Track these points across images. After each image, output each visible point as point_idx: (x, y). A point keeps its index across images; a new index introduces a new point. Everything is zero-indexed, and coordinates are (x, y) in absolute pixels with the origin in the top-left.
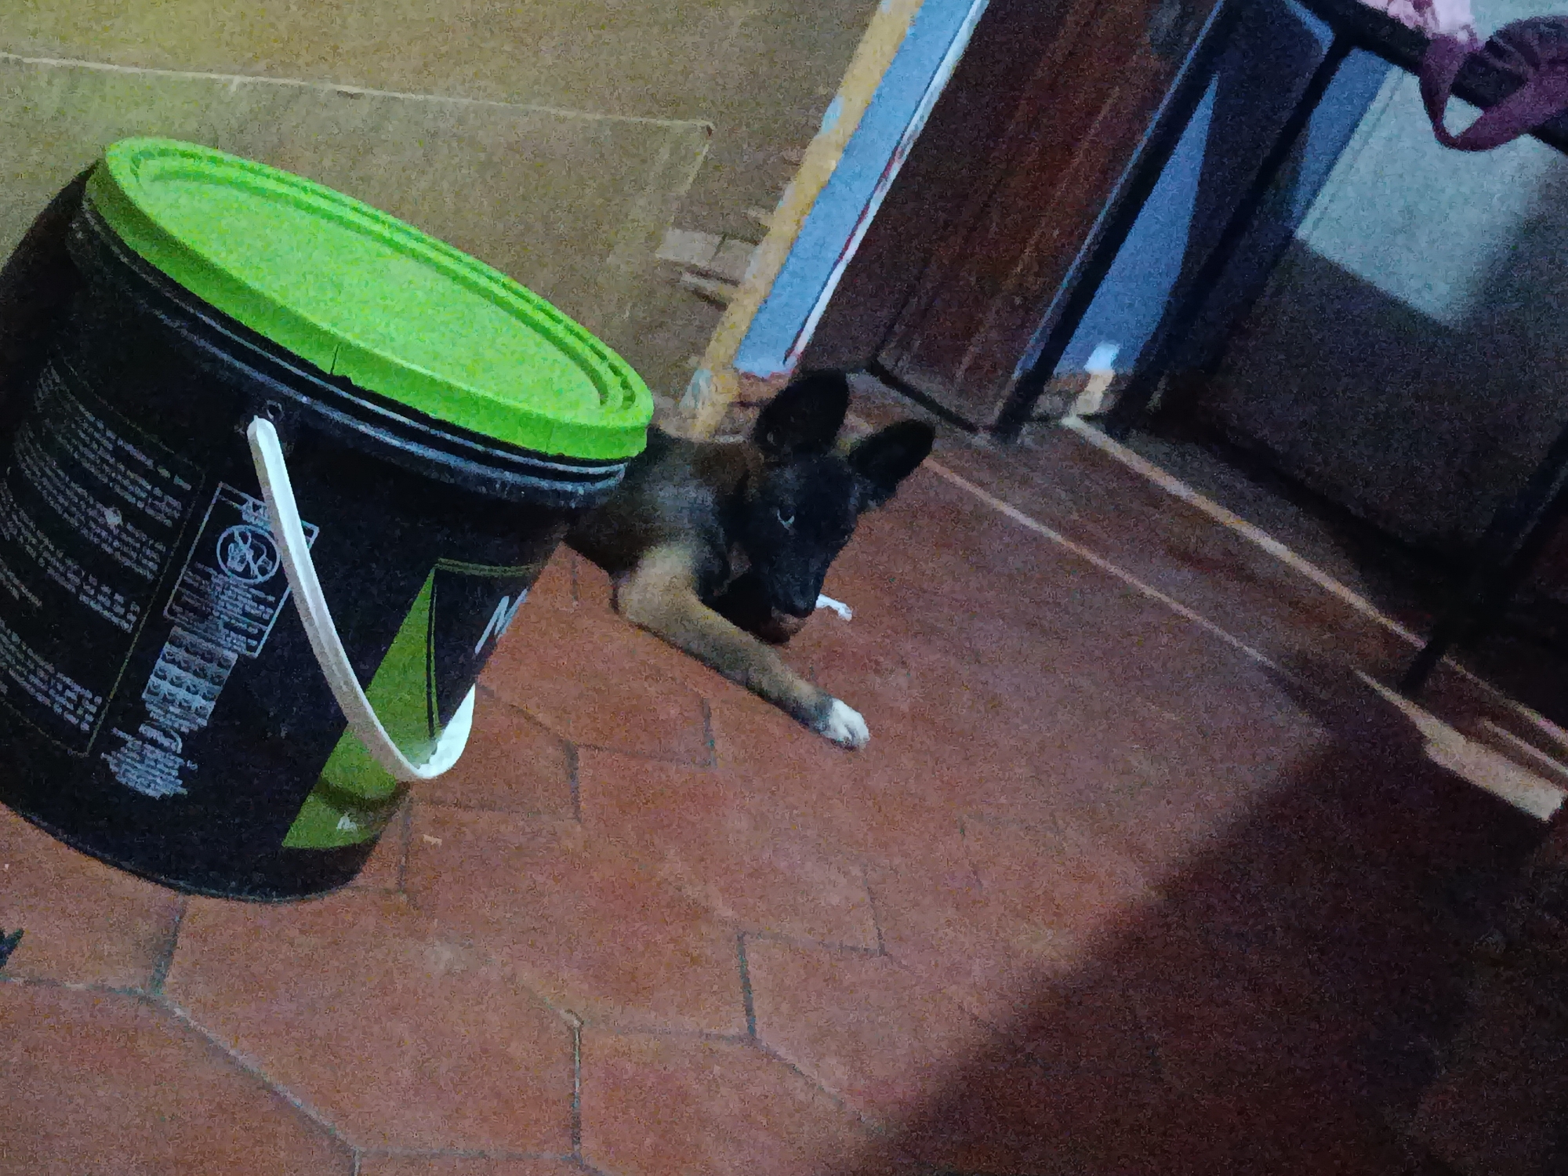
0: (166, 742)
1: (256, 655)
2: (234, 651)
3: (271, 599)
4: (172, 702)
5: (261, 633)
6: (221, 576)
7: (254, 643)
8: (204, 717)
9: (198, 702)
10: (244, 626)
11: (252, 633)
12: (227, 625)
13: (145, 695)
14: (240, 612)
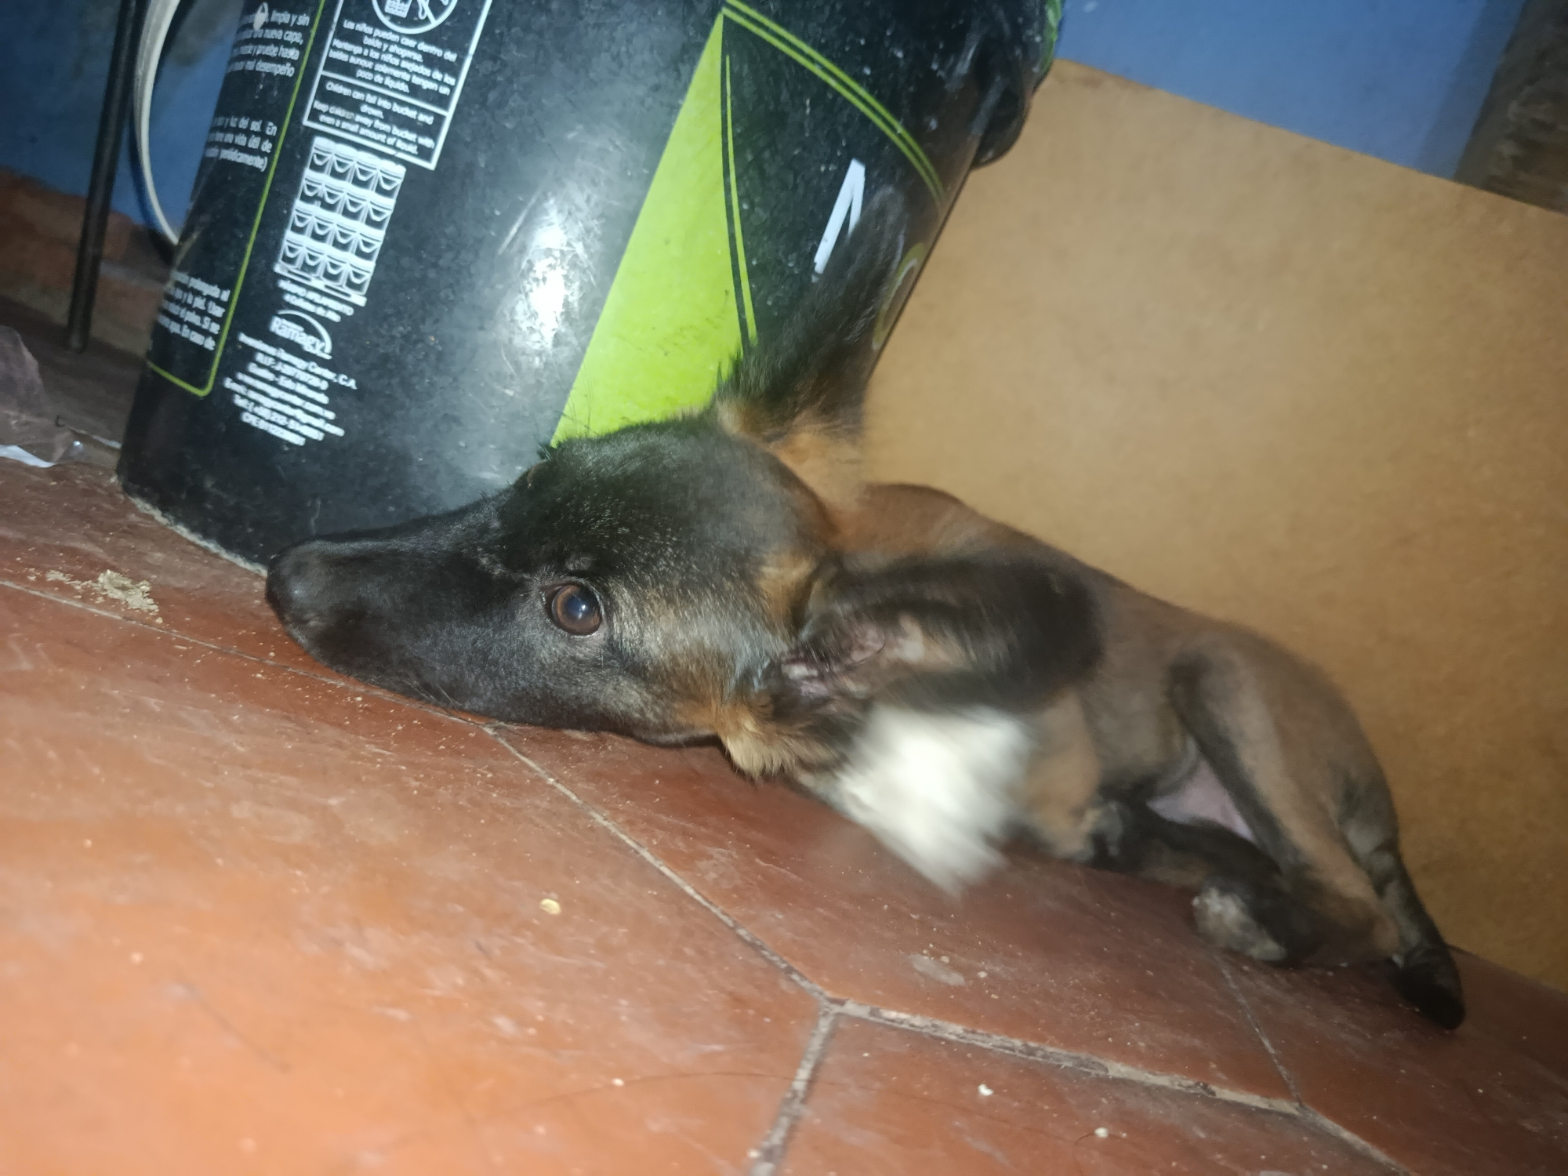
0: (307, 342)
1: (431, 166)
2: (398, 162)
3: (451, 56)
4: (314, 269)
5: (439, 119)
6: (378, 33)
7: (427, 142)
8: (359, 287)
9: (349, 262)
10: (412, 114)
11: (425, 124)
12: (389, 117)
13: (278, 268)
14: (404, 88)
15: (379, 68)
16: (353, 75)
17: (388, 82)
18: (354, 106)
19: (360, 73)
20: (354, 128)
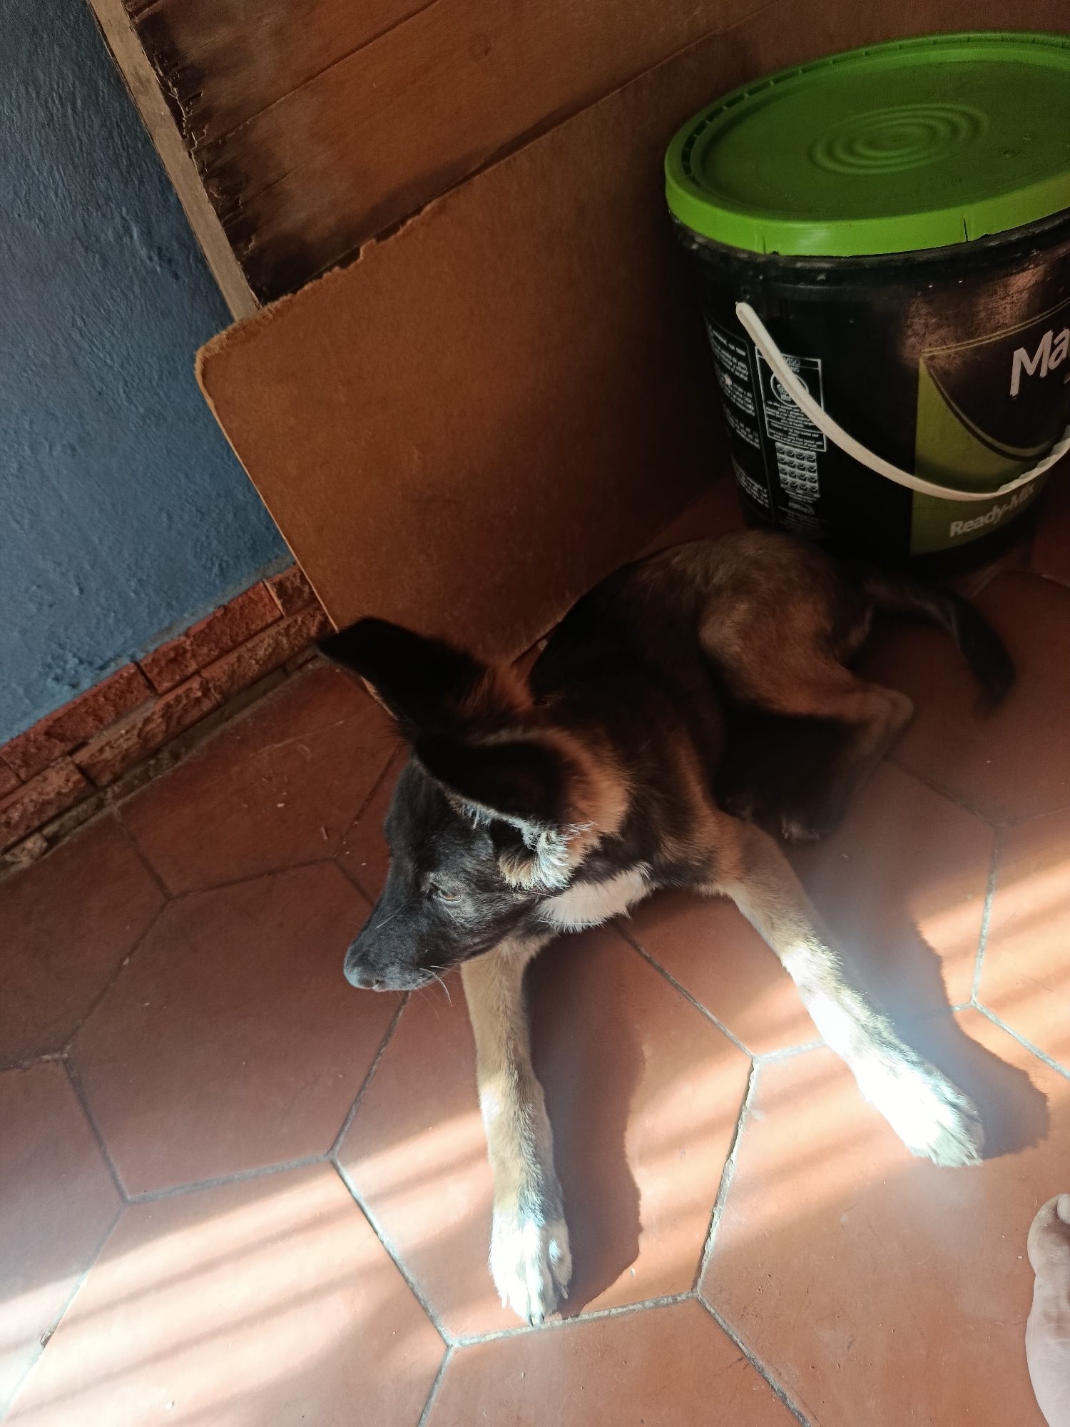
0: (805, 510)
1: (825, 450)
2: (812, 451)
4: (796, 487)
5: (821, 435)
6: (782, 407)
7: (821, 443)
8: (816, 492)
10: (810, 435)
11: (816, 437)
12: (801, 436)
13: (782, 486)
14: (803, 426)
15: (788, 419)
16: (780, 422)
17: (794, 424)
18: (786, 433)
19: (782, 421)
20: (789, 440)
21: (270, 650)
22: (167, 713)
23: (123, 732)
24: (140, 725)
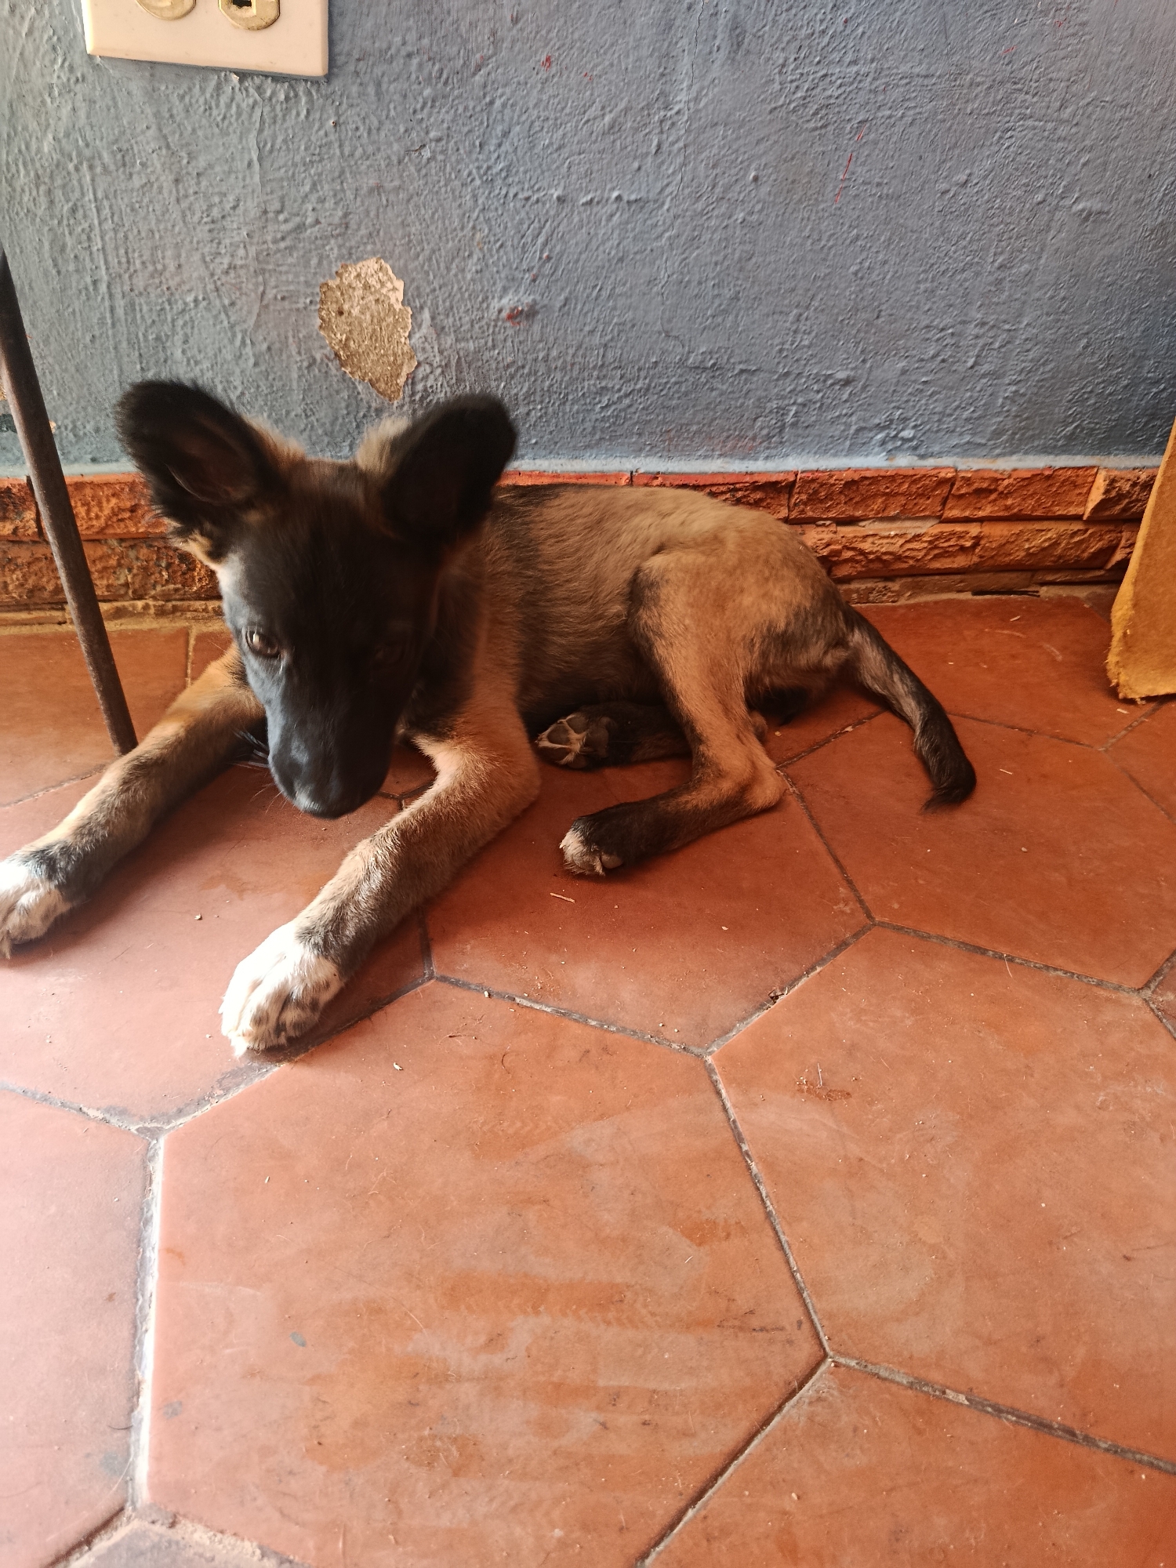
21: (1047, 544)
22: (933, 544)
23: (893, 533)
24: (909, 537)
